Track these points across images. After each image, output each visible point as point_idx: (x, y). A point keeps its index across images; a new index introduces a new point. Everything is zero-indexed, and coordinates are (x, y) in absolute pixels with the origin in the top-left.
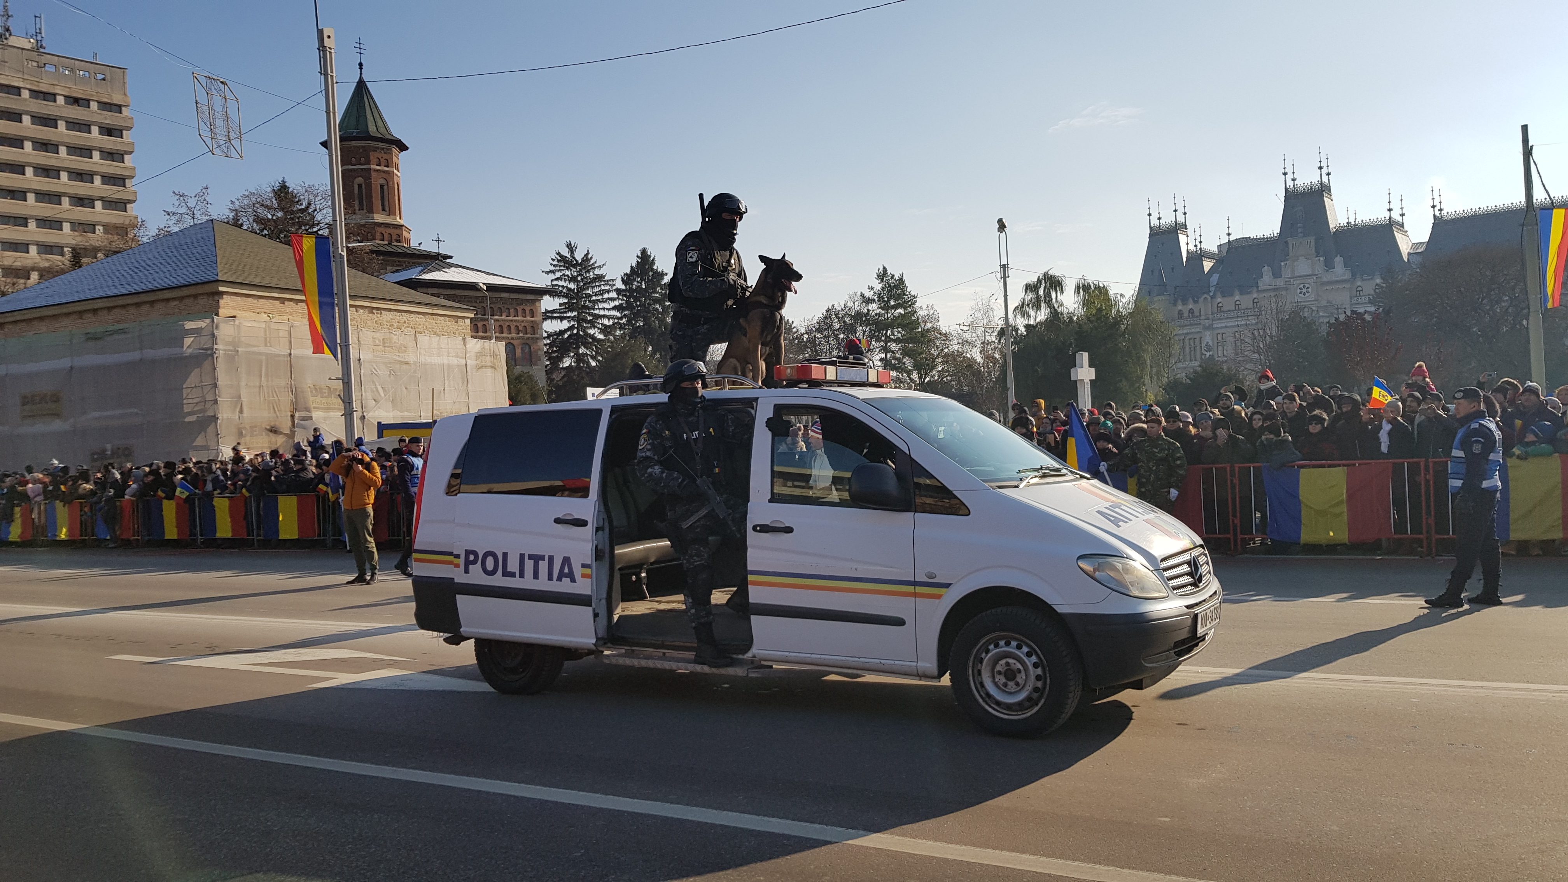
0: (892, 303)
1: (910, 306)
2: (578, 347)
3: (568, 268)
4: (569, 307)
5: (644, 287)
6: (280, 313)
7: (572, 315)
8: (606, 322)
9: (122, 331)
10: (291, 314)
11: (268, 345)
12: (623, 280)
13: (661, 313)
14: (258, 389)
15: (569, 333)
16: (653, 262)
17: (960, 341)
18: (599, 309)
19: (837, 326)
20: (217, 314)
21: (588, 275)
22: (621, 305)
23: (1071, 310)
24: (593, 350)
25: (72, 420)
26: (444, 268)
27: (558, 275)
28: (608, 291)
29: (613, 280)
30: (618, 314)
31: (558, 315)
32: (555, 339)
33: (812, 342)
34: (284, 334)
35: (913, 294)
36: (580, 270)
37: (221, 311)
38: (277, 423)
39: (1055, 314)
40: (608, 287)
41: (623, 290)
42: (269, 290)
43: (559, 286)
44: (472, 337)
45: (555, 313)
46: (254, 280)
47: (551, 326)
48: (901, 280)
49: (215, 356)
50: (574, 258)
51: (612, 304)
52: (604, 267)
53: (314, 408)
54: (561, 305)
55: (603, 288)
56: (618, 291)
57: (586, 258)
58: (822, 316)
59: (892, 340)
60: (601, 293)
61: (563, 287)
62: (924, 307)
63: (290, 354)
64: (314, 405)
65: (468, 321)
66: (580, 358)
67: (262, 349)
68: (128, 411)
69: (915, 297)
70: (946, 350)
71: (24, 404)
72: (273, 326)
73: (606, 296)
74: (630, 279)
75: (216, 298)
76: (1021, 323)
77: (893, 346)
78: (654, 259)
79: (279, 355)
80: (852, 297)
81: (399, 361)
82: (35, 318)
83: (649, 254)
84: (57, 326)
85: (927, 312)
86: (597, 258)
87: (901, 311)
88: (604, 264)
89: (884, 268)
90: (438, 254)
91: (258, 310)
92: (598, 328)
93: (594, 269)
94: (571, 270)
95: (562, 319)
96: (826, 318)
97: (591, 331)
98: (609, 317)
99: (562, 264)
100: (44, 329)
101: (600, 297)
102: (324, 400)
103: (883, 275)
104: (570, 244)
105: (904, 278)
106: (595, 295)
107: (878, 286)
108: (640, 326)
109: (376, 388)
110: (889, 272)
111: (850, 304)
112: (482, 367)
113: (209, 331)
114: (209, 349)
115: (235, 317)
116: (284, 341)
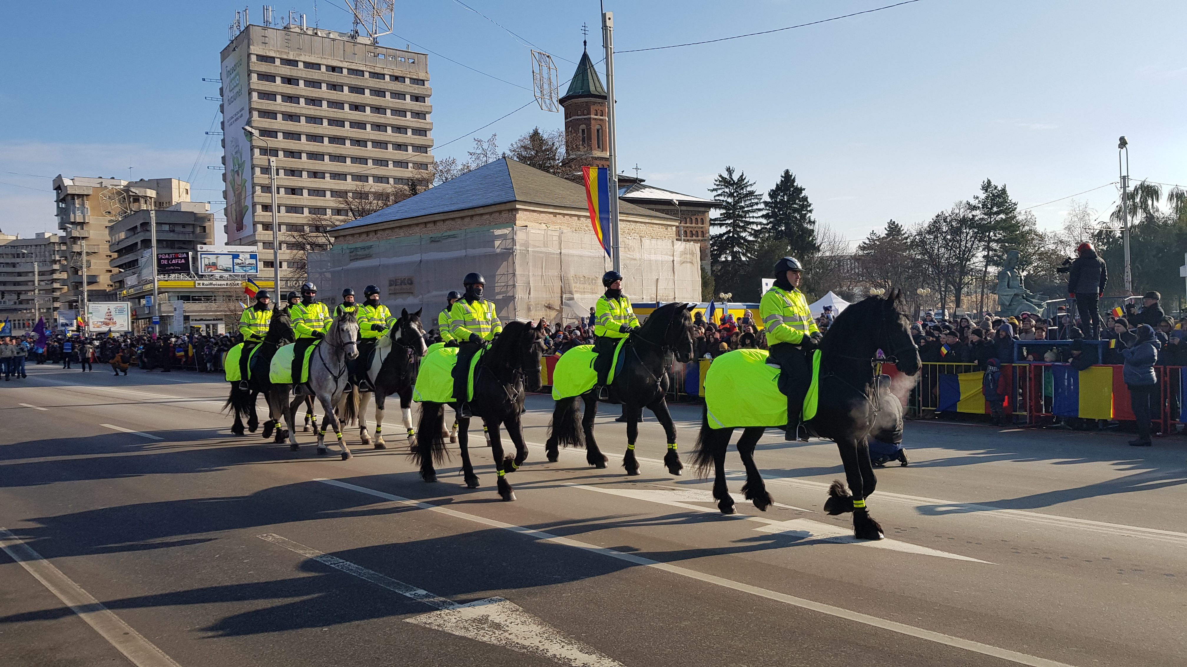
0: (995, 209)
1: (1011, 212)
2: (733, 247)
3: (727, 187)
4: (727, 216)
5: (786, 200)
6: (554, 223)
7: (729, 222)
8: (754, 227)
9: (453, 236)
10: (560, 224)
11: (546, 246)
12: (769, 194)
13: (799, 220)
14: (540, 276)
15: (726, 236)
16: (794, 181)
17: (1056, 241)
18: (749, 217)
19: (945, 229)
20: (515, 225)
21: (742, 191)
22: (768, 214)
23: (1167, 215)
24: (744, 249)
25: (421, 296)
26: (641, 189)
27: (720, 192)
28: (757, 204)
29: (761, 195)
30: (764, 221)
31: (719, 222)
32: (716, 240)
33: (923, 242)
34: (555, 238)
35: (1013, 201)
36: (736, 188)
37: (517, 222)
38: (552, 302)
39: (1150, 218)
40: (756, 201)
41: (769, 202)
42: (547, 207)
43: (720, 200)
44: (677, 240)
45: (717, 220)
46: (538, 200)
47: (715, 231)
48: (1004, 191)
49: (514, 254)
50: (732, 179)
51: (760, 214)
52: (754, 185)
53: (575, 291)
54: (721, 214)
55: (753, 201)
56: (766, 203)
57: (741, 179)
58: (932, 221)
59: (994, 240)
60: (752, 205)
61: (723, 201)
62: (1023, 212)
63: (561, 253)
64: (575, 289)
65: (674, 228)
66: (734, 255)
67: (543, 249)
69: (1015, 204)
70: (1042, 249)
71: (391, 285)
72: (549, 233)
73: (755, 207)
74: (775, 194)
75: (514, 213)
76: (1117, 227)
77: (994, 245)
78: (795, 177)
79: (554, 254)
80: (959, 205)
81: (629, 258)
82: (396, 227)
83: (790, 174)
84: (410, 232)
85: (1025, 217)
86: (749, 178)
87: (1003, 216)
88: (755, 183)
89: (989, 180)
90: (637, 179)
91: (540, 222)
92: (748, 232)
93: (746, 187)
94: (729, 188)
95: (721, 225)
96: (935, 222)
97: (743, 234)
98: (757, 224)
99: (723, 184)
100: (402, 234)
101: (750, 208)
102: (581, 286)
103: (987, 186)
104: (729, 168)
105: (1007, 189)
106: (747, 207)
107: (982, 196)
108: (782, 230)
110: (993, 184)
111: (957, 211)
112: (684, 262)
113: (510, 236)
114: (510, 249)
115: (527, 226)
116: (556, 243)
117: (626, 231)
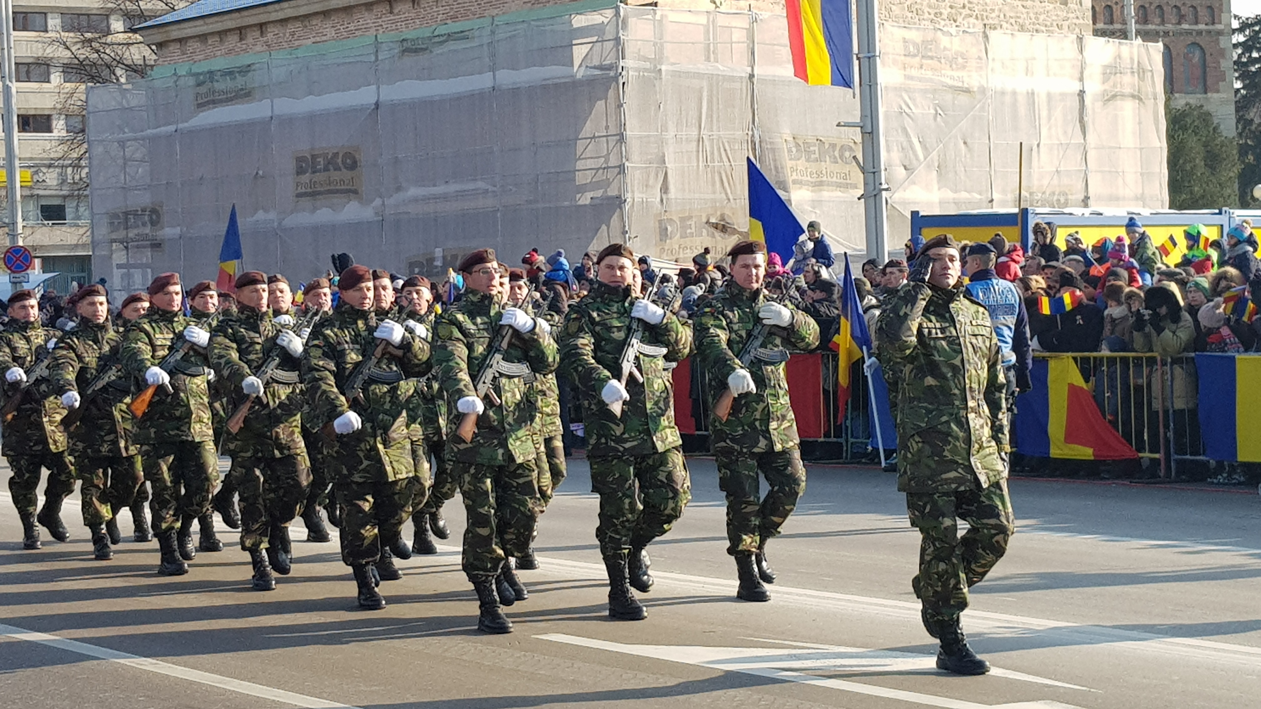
9: (461, 36)
11: (712, 59)
14: (695, 144)
34: (739, 36)
38: (727, 212)
44: (1095, 33)
49: (621, 80)
53: (794, 182)
63: (752, 76)
64: (794, 177)
65: (1087, 2)
67: (702, 67)
68: (471, 186)
72: (722, 20)
79: (732, 79)
81: (951, 87)
82: (316, 14)
84: (352, 27)
100: (331, 33)
102: (813, 167)
109: (910, 142)
112: (1114, 96)
113: (610, 33)
114: (610, 67)
115: (656, 4)
116: (741, 49)
117: (946, 12)
